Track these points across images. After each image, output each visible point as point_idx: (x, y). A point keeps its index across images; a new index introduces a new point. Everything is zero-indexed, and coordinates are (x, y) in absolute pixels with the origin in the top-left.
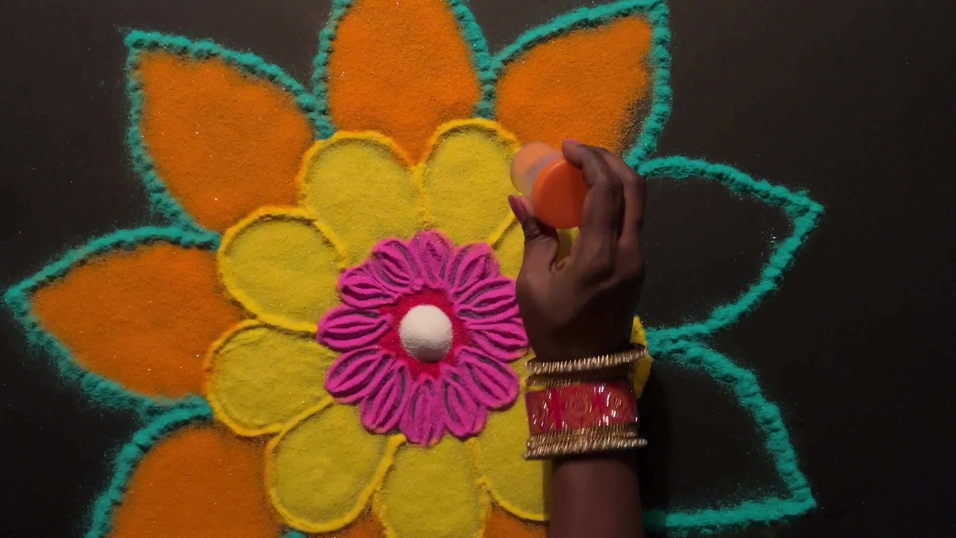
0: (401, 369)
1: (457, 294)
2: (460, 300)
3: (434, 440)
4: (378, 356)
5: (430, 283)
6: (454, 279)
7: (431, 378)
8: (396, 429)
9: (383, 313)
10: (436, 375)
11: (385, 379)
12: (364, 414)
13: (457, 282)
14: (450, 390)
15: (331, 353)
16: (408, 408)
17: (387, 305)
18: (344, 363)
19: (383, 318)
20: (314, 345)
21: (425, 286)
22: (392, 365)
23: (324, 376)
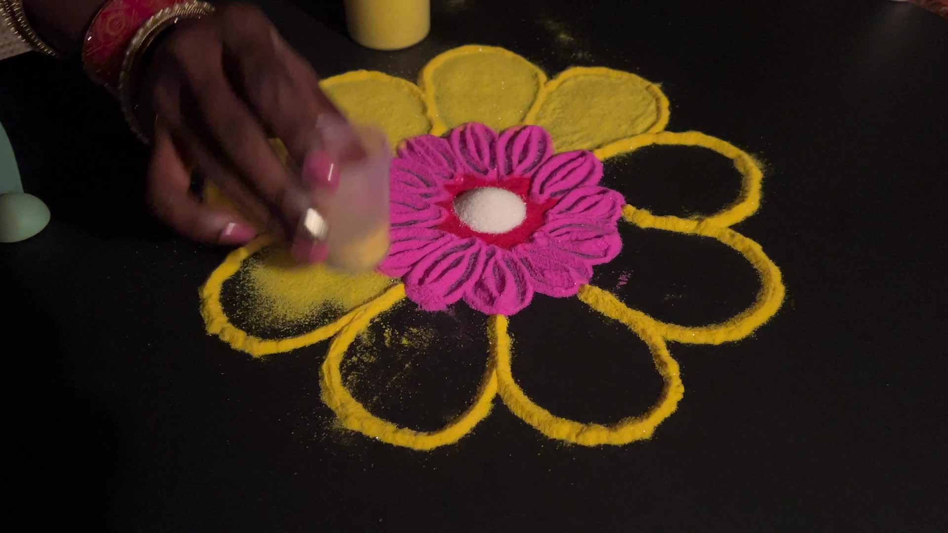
0: (486, 172)
1: (492, 255)
2: (483, 252)
3: (403, 146)
4: (518, 170)
5: (528, 246)
6: (508, 266)
7: (451, 182)
8: (448, 136)
9: (548, 201)
10: (448, 187)
11: (493, 160)
12: (487, 130)
13: (503, 265)
14: (422, 184)
15: (563, 149)
16: (452, 152)
17: (552, 208)
18: (543, 151)
19: (546, 195)
20: (585, 146)
21: (532, 240)
22: (498, 171)
23: (552, 134)
